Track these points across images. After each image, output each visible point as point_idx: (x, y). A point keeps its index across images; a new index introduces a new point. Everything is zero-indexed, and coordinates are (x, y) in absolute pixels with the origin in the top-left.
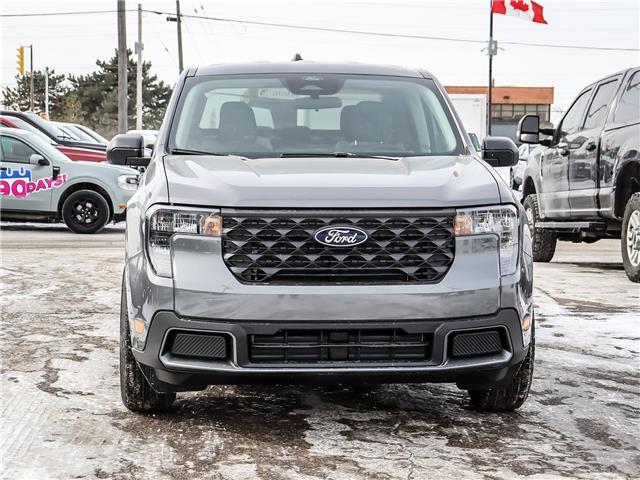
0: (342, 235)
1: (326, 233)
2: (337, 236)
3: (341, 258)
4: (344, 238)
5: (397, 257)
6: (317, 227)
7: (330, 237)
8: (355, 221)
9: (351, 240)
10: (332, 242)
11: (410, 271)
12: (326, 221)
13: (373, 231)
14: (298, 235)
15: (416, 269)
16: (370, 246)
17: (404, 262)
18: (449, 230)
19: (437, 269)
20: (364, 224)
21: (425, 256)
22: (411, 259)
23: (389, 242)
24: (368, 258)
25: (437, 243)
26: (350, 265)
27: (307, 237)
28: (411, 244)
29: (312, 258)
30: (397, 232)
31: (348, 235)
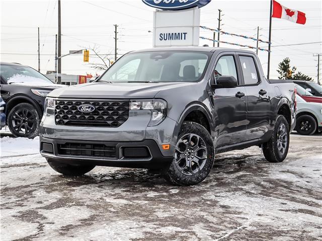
0: (86, 108)
1: (81, 107)
2: (85, 108)
3: (87, 117)
5: (105, 117)
6: (79, 105)
7: (83, 109)
8: (91, 103)
9: (89, 110)
10: (83, 111)
11: (110, 122)
12: (83, 103)
13: (97, 107)
14: (74, 108)
15: (112, 122)
16: (95, 112)
17: (108, 119)
18: (127, 107)
19: (120, 122)
20: (94, 104)
21: (115, 117)
22: (110, 118)
23: (103, 111)
24: (96, 117)
25: (120, 112)
26: (90, 119)
27: (76, 109)
28: (110, 112)
29: (78, 116)
30: (106, 107)
31: (88, 108)
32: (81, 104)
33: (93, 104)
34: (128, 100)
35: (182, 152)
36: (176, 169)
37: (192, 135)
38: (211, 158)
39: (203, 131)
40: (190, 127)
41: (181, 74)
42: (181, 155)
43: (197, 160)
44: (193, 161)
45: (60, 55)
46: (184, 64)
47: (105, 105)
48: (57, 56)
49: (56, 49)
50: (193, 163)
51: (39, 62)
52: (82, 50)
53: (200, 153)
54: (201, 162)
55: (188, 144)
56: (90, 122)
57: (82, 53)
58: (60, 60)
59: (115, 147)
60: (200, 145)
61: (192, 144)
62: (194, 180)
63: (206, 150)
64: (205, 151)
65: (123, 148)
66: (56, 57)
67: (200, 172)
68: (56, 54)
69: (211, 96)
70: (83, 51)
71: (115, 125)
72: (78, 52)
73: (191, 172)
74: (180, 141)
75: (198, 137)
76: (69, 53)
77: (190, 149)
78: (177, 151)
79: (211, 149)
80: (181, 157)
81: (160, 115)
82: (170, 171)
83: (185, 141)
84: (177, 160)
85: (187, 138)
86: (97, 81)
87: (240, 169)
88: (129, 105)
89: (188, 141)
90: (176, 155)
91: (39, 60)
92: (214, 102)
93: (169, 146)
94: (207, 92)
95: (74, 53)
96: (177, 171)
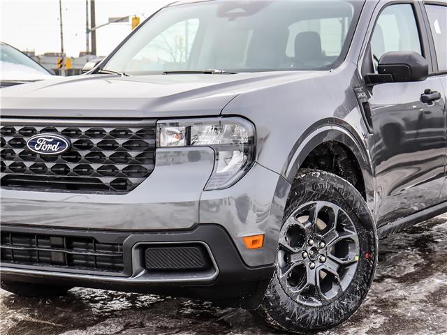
0: (47, 143)
1: (36, 140)
2: (45, 144)
3: (49, 165)
4: (50, 146)
5: (95, 166)
6: (29, 135)
7: (38, 145)
8: (60, 130)
9: (55, 149)
10: (40, 150)
11: (106, 180)
12: (39, 129)
13: (73, 140)
14: (19, 143)
15: (113, 179)
16: (71, 155)
17: (102, 172)
18: (150, 141)
19: (133, 180)
20: (68, 133)
21: (120, 167)
22: (108, 169)
23: (88, 152)
24: (72, 166)
25: (133, 154)
26: (59, 173)
27: (23, 145)
28: (108, 154)
29: (28, 164)
30: (95, 141)
31: (53, 143)
32: (34, 132)
33: (63, 133)
34: (153, 122)
35: (297, 250)
36: (280, 293)
37: (320, 205)
38: (370, 258)
39: (348, 193)
40: (314, 185)
41: (290, 52)
42: (292, 256)
43: (333, 268)
44: (323, 270)
45: (93, 25)
46: (295, 29)
47: (94, 136)
48: (90, 28)
49: (87, 15)
50: (324, 275)
51: (62, 37)
52: (128, 17)
53: (341, 249)
54: (342, 270)
55: (310, 228)
56: (59, 179)
57: (128, 21)
58: (94, 33)
59: (121, 245)
60: (340, 229)
61: (322, 225)
62: (327, 318)
63: (357, 240)
64: (353, 242)
65: (143, 248)
66: (87, 29)
67: (342, 296)
68: (87, 24)
69: (365, 104)
70: (130, 19)
71: (122, 186)
72: (122, 20)
73: (319, 298)
74: (291, 221)
75: (336, 209)
76: (108, 22)
77: (317, 239)
78: (282, 248)
79: (369, 236)
80: (295, 260)
81: (238, 158)
82: (267, 299)
83: (303, 220)
84: (284, 269)
85: (307, 212)
86: (95, 72)
87: (429, 265)
88: (154, 136)
89: (311, 220)
90: (280, 255)
91: (62, 33)
92: (373, 118)
93: (261, 238)
94: (356, 93)
95: (117, 21)
96: (283, 298)
